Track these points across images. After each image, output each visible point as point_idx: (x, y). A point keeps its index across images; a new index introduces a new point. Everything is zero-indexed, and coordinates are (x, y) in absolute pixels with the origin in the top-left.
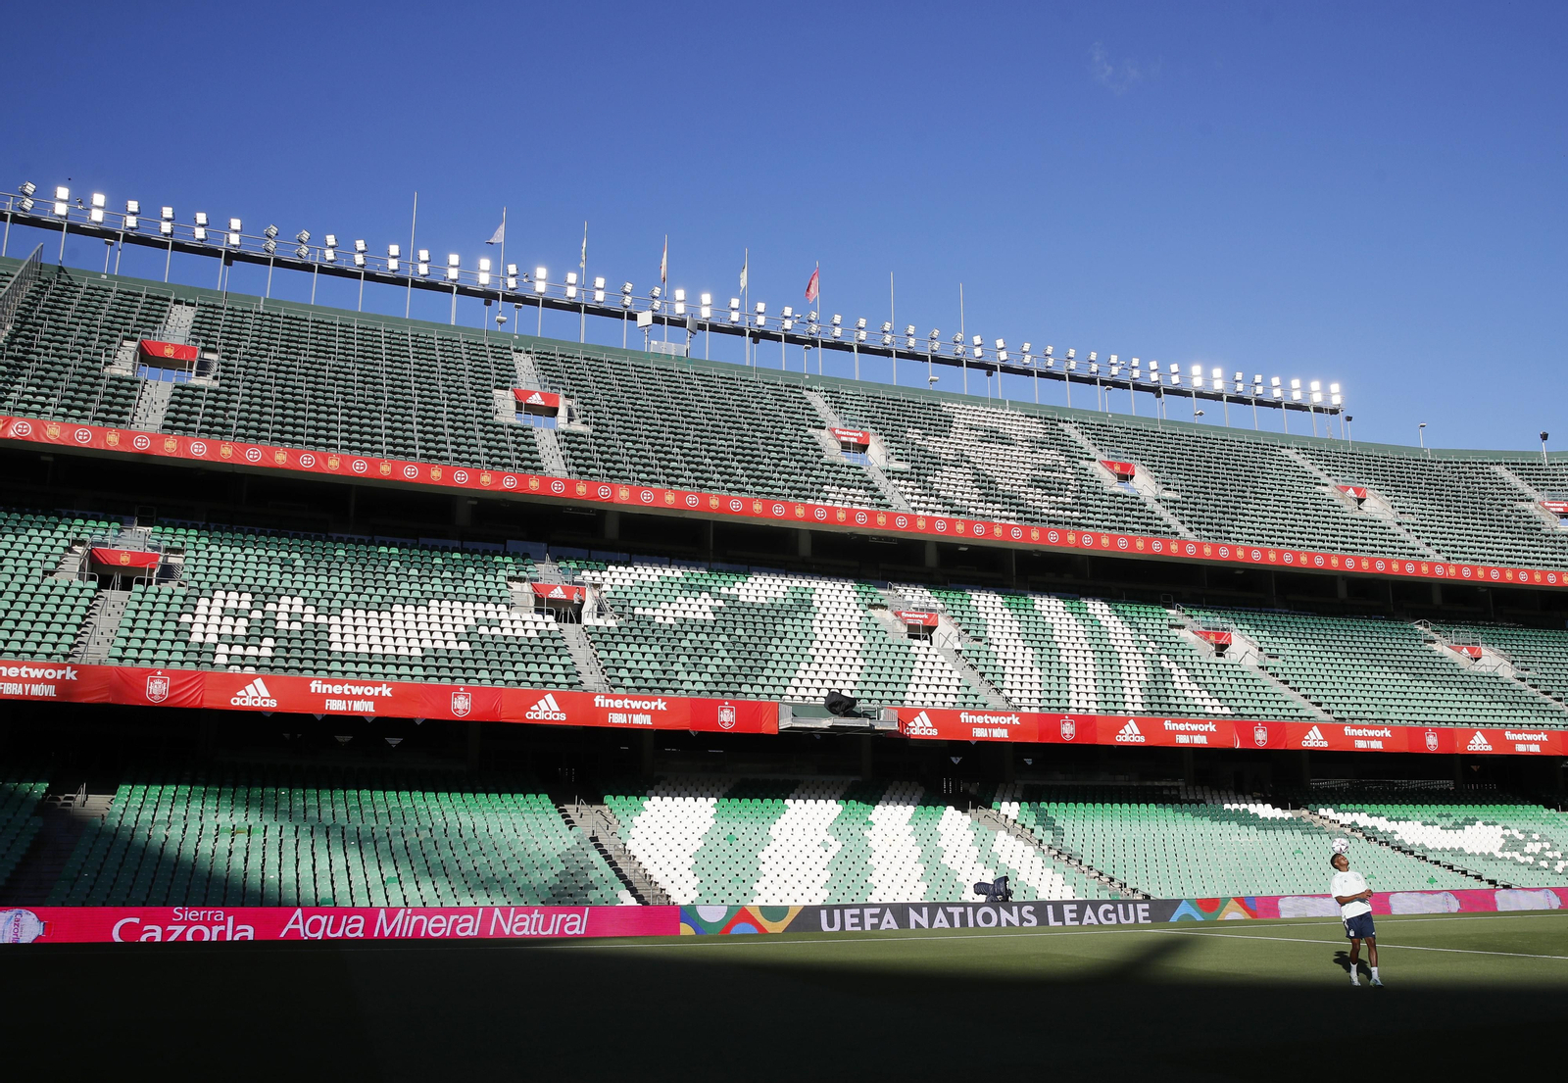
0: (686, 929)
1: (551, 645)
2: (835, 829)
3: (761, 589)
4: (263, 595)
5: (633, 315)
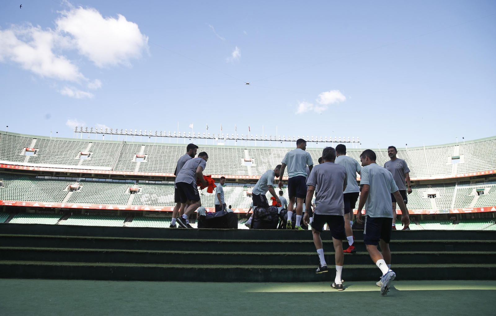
5: (215, 139)
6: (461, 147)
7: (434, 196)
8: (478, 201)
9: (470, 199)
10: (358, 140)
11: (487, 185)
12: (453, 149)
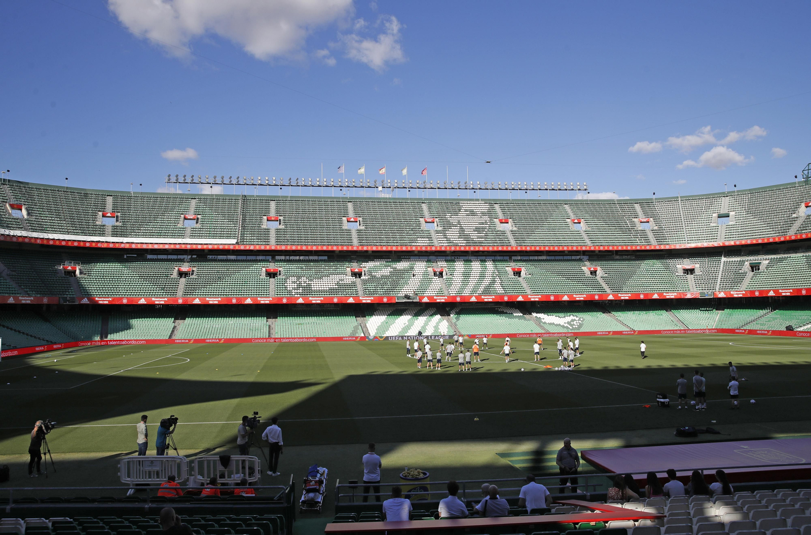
0: (367, 340)
1: (354, 284)
2: (409, 321)
3: (402, 265)
4: (299, 277)
5: (377, 187)
6: (731, 199)
7: (691, 271)
8: (751, 280)
9: (740, 277)
10: (585, 187)
11: (765, 257)
12: (720, 202)
